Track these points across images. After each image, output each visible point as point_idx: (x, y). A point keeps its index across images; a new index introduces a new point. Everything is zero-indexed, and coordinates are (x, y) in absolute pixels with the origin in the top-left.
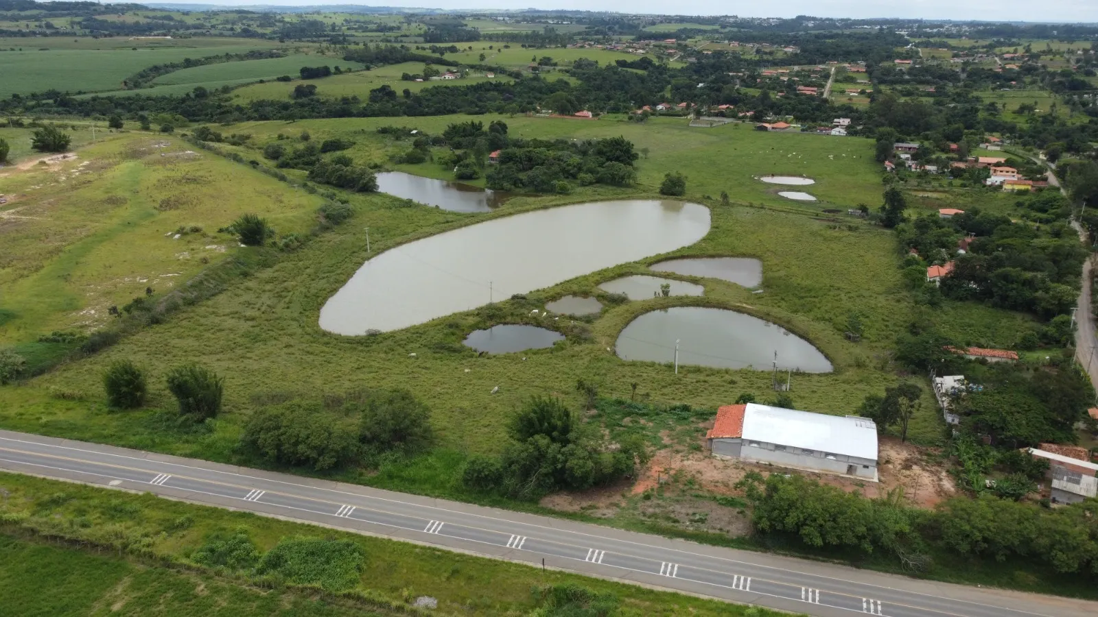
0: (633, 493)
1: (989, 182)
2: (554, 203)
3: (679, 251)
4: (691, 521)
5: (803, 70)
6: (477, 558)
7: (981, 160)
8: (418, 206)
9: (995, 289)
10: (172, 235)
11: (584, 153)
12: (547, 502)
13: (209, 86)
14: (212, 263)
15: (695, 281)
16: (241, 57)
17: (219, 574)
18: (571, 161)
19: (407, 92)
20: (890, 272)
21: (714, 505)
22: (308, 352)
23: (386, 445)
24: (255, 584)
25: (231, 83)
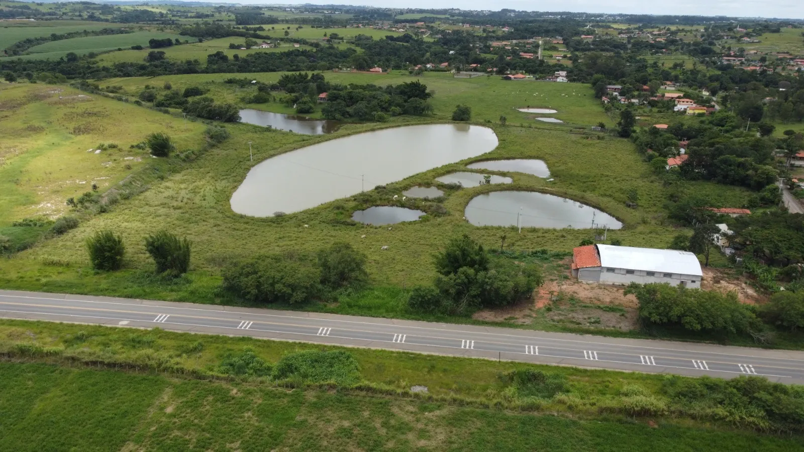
0: (536, 307)
1: (676, 109)
2: (379, 127)
3: (483, 155)
4: (590, 323)
5: (520, 43)
6: (444, 357)
7: (667, 95)
8: (275, 131)
9: (719, 171)
10: (94, 151)
11: (390, 93)
12: (477, 316)
13: (79, 52)
14: (135, 169)
15: (503, 174)
16: (95, 33)
17: (244, 380)
18: (383, 98)
19: (236, 57)
20: (638, 164)
21: (600, 312)
22: (235, 229)
23: (336, 285)
24: (279, 386)
25: (95, 51)
